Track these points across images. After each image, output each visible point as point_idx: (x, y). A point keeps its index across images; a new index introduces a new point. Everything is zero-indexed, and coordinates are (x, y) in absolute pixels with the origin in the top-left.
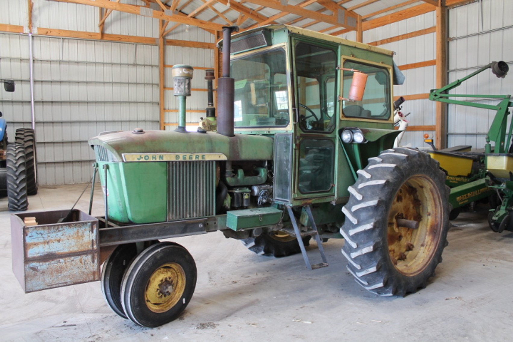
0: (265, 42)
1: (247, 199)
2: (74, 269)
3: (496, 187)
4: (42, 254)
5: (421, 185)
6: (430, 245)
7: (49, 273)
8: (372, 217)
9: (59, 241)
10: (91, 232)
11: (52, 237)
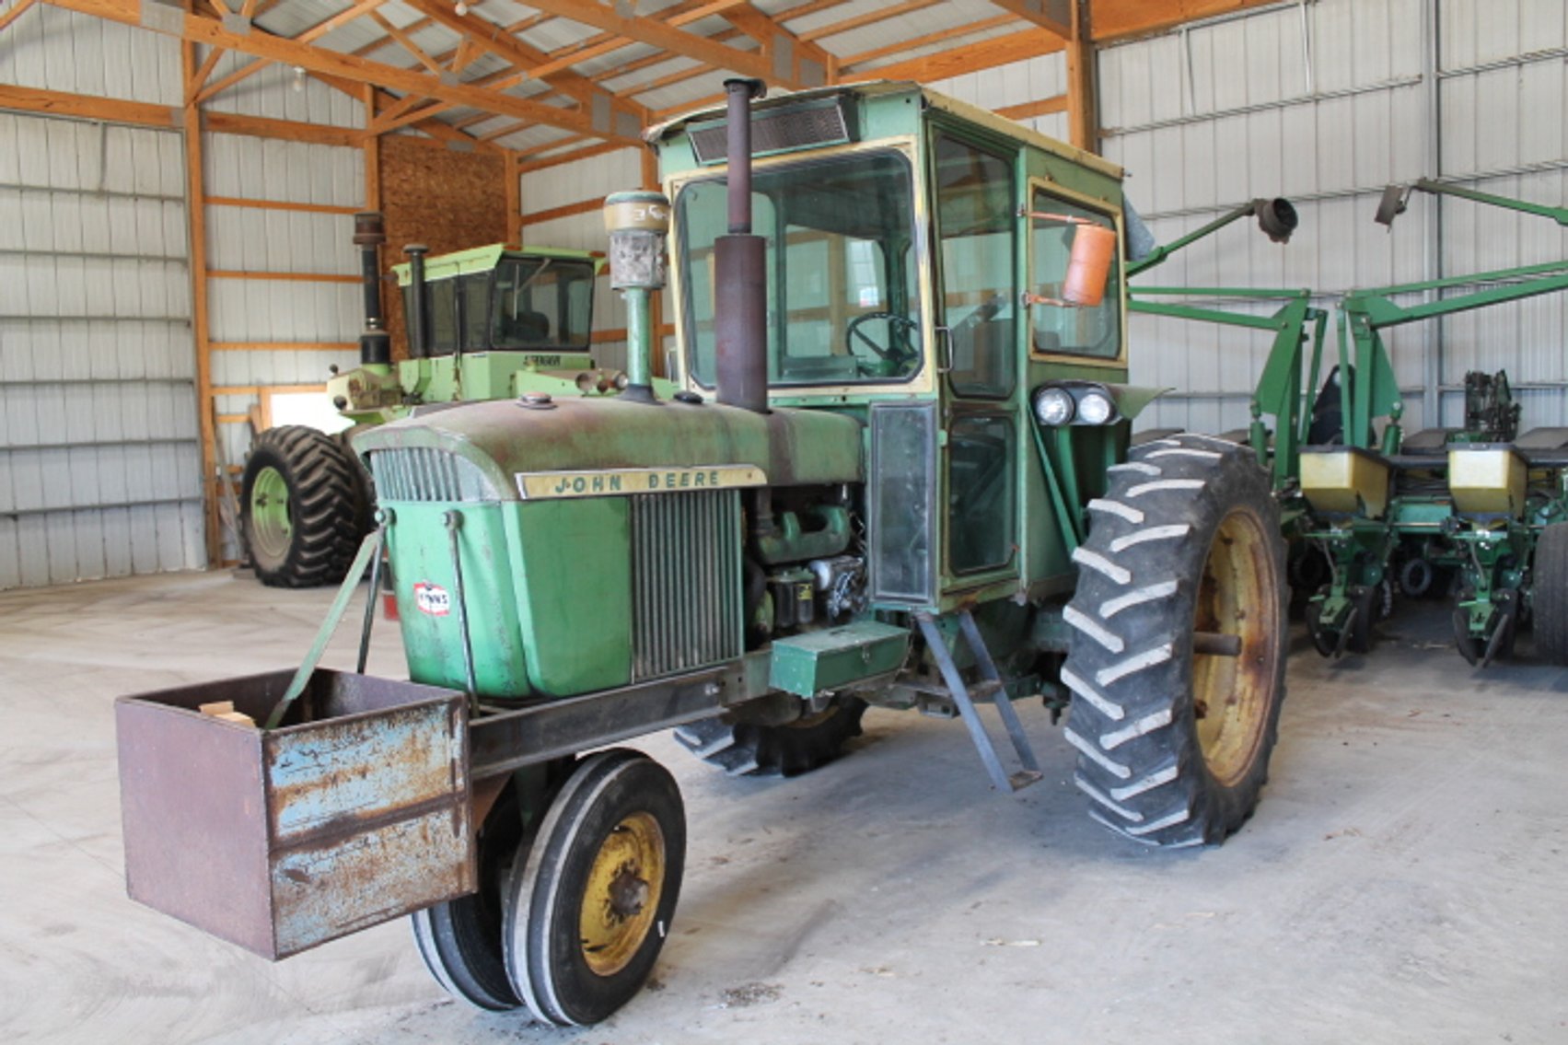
0: (841, 132)
1: (806, 602)
2: (406, 862)
3: (1322, 535)
4: (316, 823)
5: (1227, 535)
6: (1252, 699)
7: (338, 884)
8: (1161, 629)
9: (363, 774)
10: (448, 735)
11: (344, 763)
